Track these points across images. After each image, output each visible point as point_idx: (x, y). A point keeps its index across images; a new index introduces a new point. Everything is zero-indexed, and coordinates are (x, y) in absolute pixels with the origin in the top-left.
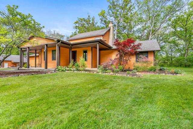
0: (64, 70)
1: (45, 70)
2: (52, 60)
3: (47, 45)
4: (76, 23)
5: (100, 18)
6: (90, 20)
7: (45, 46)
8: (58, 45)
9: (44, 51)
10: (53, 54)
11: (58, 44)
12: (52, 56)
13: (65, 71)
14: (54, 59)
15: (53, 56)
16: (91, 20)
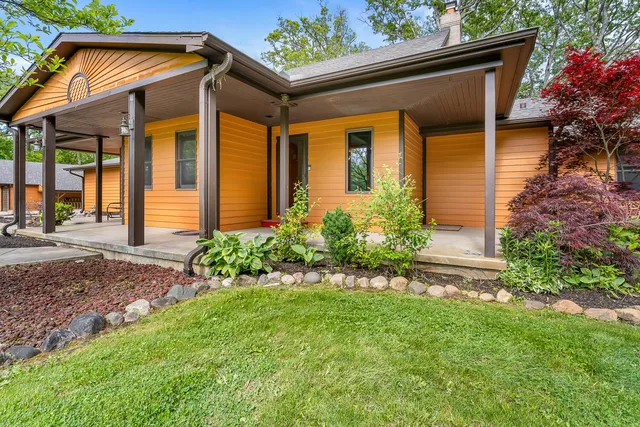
0: (257, 265)
1: (132, 249)
2: (178, 186)
3: (140, 94)
4: (273, 38)
5: (371, 12)
6: (327, 27)
7: (132, 98)
8: (209, 85)
9: (124, 130)
10: (179, 153)
11: (211, 76)
12: (178, 164)
13: (262, 272)
14: (185, 180)
15: (180, 166)
16: (331, 24)
